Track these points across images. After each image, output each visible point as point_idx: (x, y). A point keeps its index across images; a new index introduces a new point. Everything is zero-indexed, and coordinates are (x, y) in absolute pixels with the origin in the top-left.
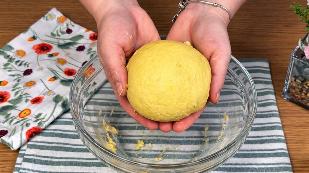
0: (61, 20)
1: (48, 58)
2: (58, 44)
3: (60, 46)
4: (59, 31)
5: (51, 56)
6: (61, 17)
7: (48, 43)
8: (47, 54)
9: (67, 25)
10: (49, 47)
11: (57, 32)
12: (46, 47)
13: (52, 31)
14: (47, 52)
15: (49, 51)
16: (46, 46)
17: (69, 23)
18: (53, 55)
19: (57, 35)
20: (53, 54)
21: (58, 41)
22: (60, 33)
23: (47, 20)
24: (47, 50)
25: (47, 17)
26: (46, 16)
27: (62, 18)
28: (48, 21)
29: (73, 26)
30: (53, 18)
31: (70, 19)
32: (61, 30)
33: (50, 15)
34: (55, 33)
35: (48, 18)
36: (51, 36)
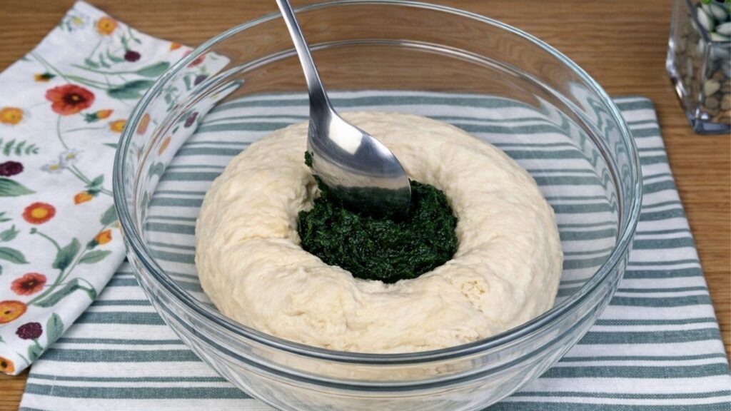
0: (103, 26)
1: (85, 124)
2: (107, 87)
3: (114, 92)
4: (105, 56)
5: (93, 118)
6: (102, 20)
7: (81, 85)
8: (82, 115)
9: (123, 40)
10: (85, 96)
11: (101, 57)
12: (76, 94)
13: (87, 56)
14: (81, 108)
15: (86, 106)
16: (77, 91)
17: (128, 36)
18: (99, 115)
19: (100, 64)
20: (99, 112)
21: (107, 79)
22: (108, 61)
23: (70, 29)
24: (82, 105)
25: (68, 23)
26: (66, 20)
27: (106, 22)
28: (73, 32)
29: (138, 41)
30: (82, 23)
31: (125, 22)
32: (111, 53)
33: (74, 18)
34: (95, 59)
35: (73, 25)
36: (88, 66)
